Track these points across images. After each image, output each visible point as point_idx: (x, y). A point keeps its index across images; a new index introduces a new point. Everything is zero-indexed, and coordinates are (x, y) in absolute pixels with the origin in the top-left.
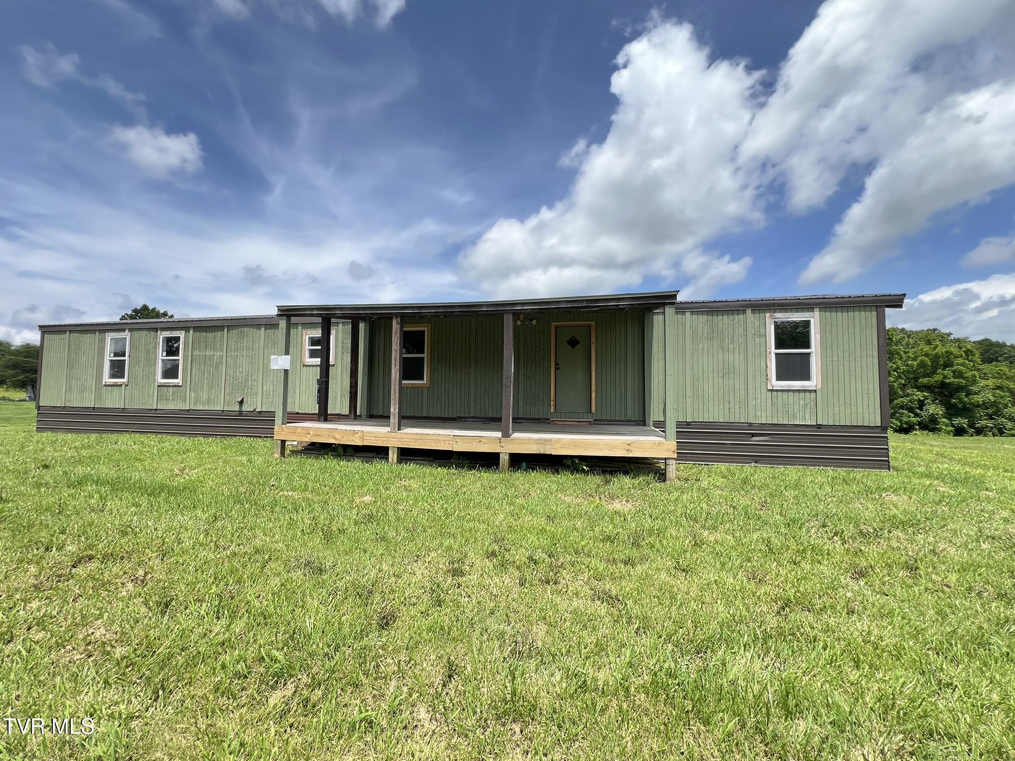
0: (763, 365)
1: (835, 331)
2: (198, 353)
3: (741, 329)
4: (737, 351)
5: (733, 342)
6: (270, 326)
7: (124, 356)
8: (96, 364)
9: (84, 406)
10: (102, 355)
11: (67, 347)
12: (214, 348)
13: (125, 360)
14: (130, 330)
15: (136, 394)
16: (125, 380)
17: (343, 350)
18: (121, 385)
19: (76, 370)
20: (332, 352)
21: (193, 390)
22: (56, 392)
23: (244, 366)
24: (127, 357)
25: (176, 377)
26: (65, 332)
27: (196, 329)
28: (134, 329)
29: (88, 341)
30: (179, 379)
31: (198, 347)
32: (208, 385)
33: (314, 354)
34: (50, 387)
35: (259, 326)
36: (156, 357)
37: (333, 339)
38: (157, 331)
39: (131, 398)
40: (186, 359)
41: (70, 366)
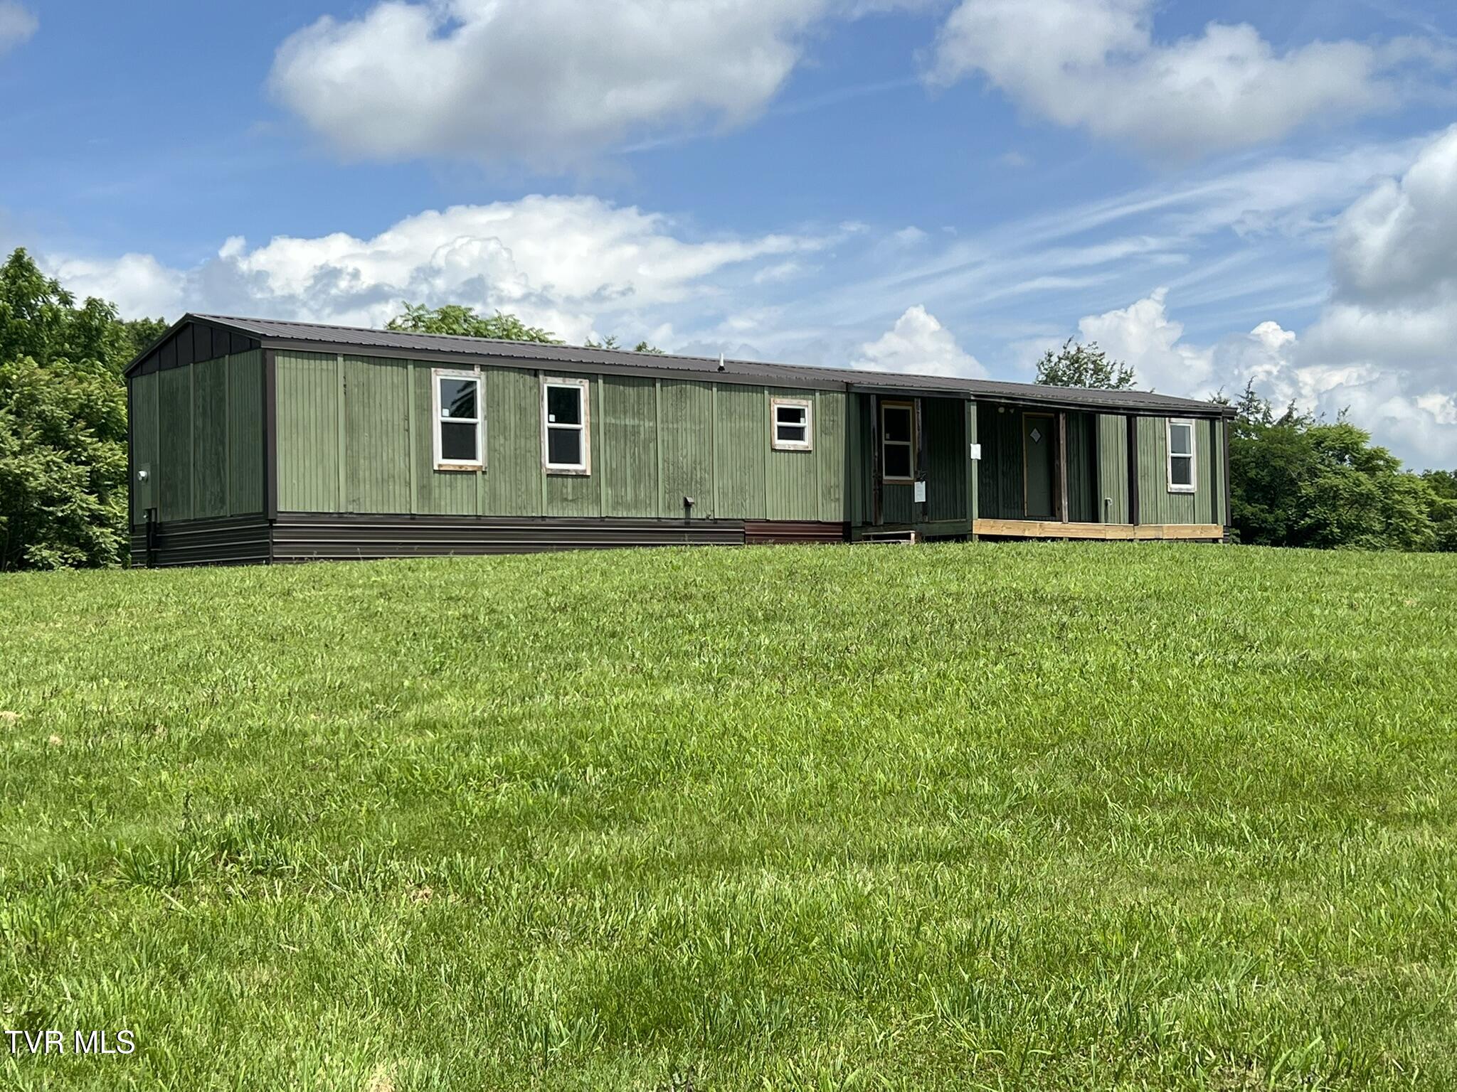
0: (1166, 467)
1: (1203, 438)
2: (613, 421)
3: (1151, 432)
4: (1149, 453)
5: (1146, 444)
6: (724, 386)
7: (473, 415)
8: (412, 430)
9: (392, 512)
10: (425, 410)
11: (341, 389)
12: (638, 414)
13: (474, 425)
14: (483, 368)
15: (503, 489)
16: (480, 461)
17: (822, 430)
18: (474, 472)
19: (364, 439)
20: (808, 433)
21: (610, 483)
22: (320, 482)
23: (689, 448)
24: (480, 420)
25: (577, 461)
26: (333, 356)
27: (609, 378)
28: (493, 368)
29: (389, 381)
30: (585, 465)
31: (612, 409)
32: (633, 476)
33: (785, 434)
34: (301, 470)
35: (708, 385)
36: (539, 423)
37: (808, 413)
38: (536, 375)
39: (493, 496)
40: (594, 429)
41: (351, 428)
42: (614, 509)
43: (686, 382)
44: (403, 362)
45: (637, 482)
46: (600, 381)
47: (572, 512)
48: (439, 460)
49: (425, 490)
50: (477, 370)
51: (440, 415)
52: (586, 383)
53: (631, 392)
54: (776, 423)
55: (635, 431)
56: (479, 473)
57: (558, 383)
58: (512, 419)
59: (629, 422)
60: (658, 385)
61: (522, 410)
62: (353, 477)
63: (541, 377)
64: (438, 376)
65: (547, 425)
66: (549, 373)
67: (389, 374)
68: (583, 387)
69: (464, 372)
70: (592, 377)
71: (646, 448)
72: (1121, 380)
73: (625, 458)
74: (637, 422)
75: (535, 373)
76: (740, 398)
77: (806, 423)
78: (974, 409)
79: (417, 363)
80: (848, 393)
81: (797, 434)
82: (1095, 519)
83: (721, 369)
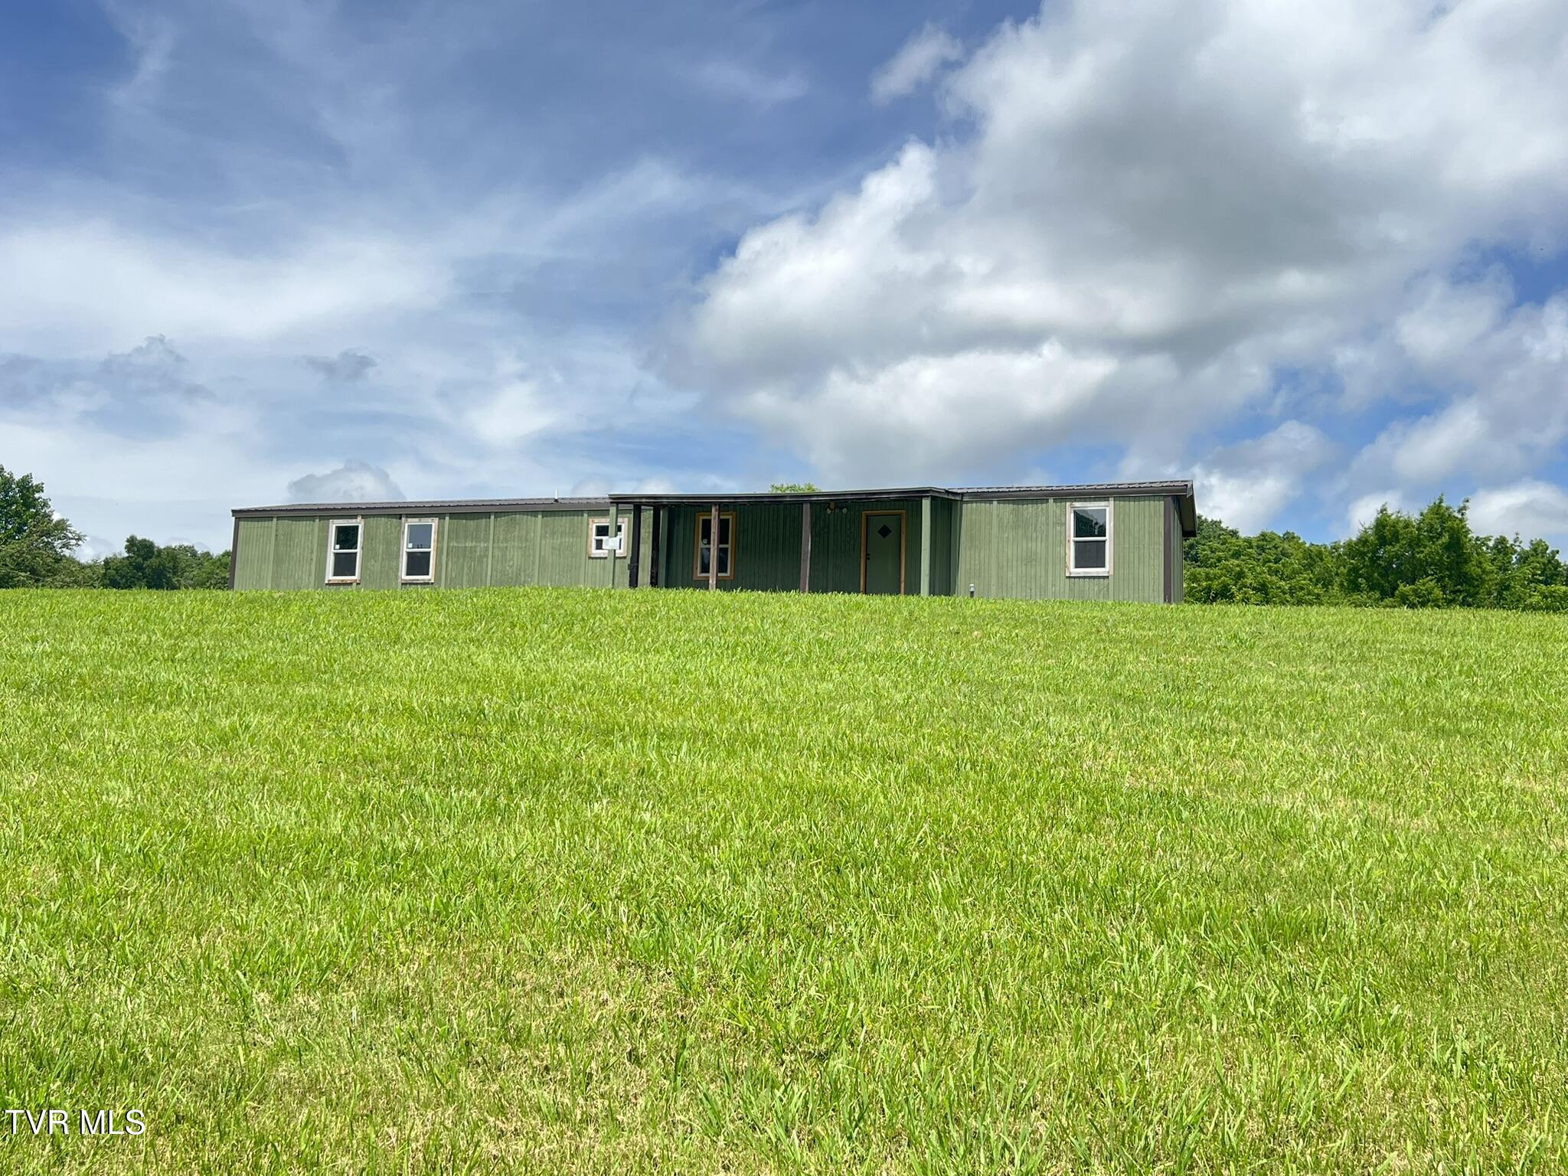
0: (1062, 552)
1: (1127, 519)
2: (455, 544)
3: (1044, 518)
4: (1039, 539)
5: (1035, 530)
6: (546, 513)
7: (354, 548)
8: (315, 558)
10: (323, 545)
11: (275, 538)
12: (477, 539)
13: (356, 553)
14: (363, 517)
16: (357, 576)
18: (351, 584)
19: (287, 566)
23: (515, 557)
24: (359, 550)
25: (428, 573)
26: (271, 518)
27: (453, 516)
28: (369, 516)
29: (304, 530)
30: (431, 576)
31: (454, 535)
32: (469, 582)
35: (535, 513)
36: (398, 549)
37: (625, 527)
40: (439, 551)
41: (278, 561)
43: (515, 512)
44: (312, 518)
45: (470, 585)
46: (447, 518)
48: (330, 576)
50: (359, 518)
51: (332, 550)
52: (436, 520)
53: (472, 524)
54: (594, 537)
55: (473, 550)
56: (354, 584)
57: (416, 521)
58: (381, 548)
59: (469, 544)
60: (492, 517)
61: (388, 542)
63: (403, 519)
64: (334, 525)
65: (405, 549)
66: (408, 516)
67: (302, 526)
68: (434, 523)
69: (350, 521)
70: (441, 516)
71: (480, 562)
73: (463, 569)
74: (474, 544)
75: (400, 517)
76: (563, 522)
79: (321, 518)
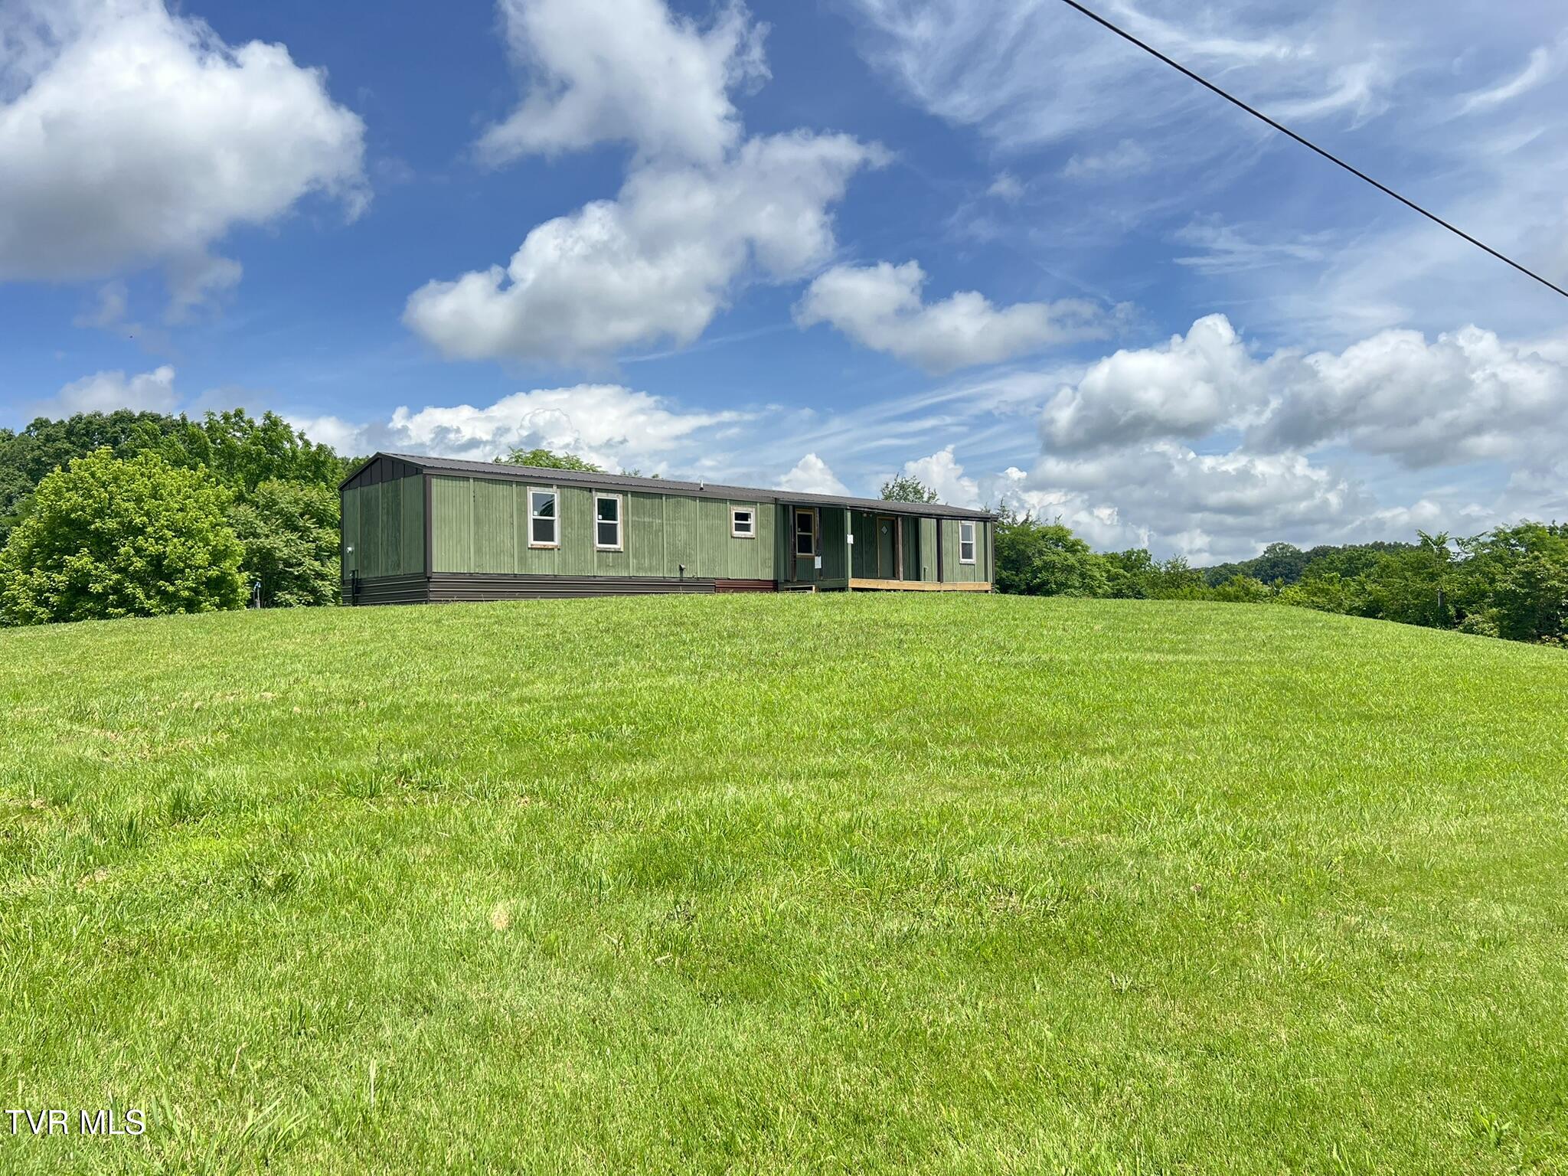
0: (958, 549)
1: (979, 532)
2: (637, 519)
3: (950, 529)
4: (949, 541)
5: (948, 536)
6: (703, 499)
7: (552, 515)
8: (515, 523)
9: (503, 572)
10: (523, 512)
11: (472, 499)
12: (651, 515)
13: (553, 521)
14: (559, 486)
15: (570, 559)
16: (556, 543)
17: (760, 526)
18: (553, 549)
19: (486, 528)
20: (752, 528)
21: (635, 556)
22: (458, 554)
23: (682, 535)
24: (556, 518)
25: (615, 543)
26: (467, 479)
27: (634, 494)
28: (564, 487)
29: (501, 494)
30: (620, 545)
31: (636, 512)
32: (649, 552)
33: (739, 528)
34: (447, 547)
35: (694, 498)
36: (592, 520)
37: (753, 515)
38: (590, 491)
39: (564, 563)
40: (626, 524)
41: (478, 522)
42: (637, 571)
43: (681, 496)
44: (509, 483)
45: (651, 555)
46: (629, 496)
47: (612, 573)
48: (531, 542)
49: (523, 560)
50: (555, 488)
51: (532, 515)
52: (621, 496)
53: (648, 502)
54: (734, 521)
55: (650, 524)
56: (556, 550)
57: (604, 496)
58: (576, 518)
59: (647, 520)
60: (664, 498)
61: (582, 513)
62: (479, 551)
63: (594, 492)
64: (531, 491)
65: (597, 521)
66: (598, 490)
67: (501, 490)
68: (619, 499)
69: (547, 489)
70: (624, 493)
71: (657, 535)
72: (929, 498)
73: (644, 541)
74: (651, 520)
75: (590, 490)
76: (713, 506)
77: (751, 521)
78: (849, 514)
79: (519, 484)
80: (776, 504)
81: (747, 528)
82: (918, 579)
83: (701, 489)
